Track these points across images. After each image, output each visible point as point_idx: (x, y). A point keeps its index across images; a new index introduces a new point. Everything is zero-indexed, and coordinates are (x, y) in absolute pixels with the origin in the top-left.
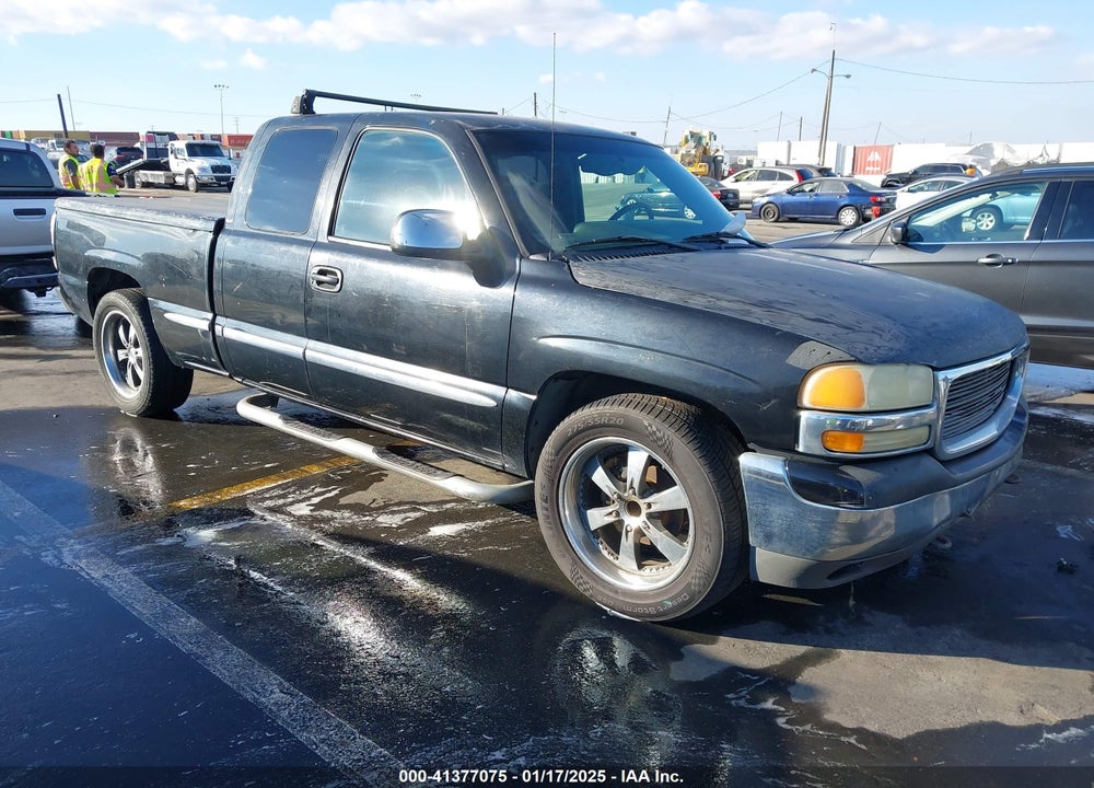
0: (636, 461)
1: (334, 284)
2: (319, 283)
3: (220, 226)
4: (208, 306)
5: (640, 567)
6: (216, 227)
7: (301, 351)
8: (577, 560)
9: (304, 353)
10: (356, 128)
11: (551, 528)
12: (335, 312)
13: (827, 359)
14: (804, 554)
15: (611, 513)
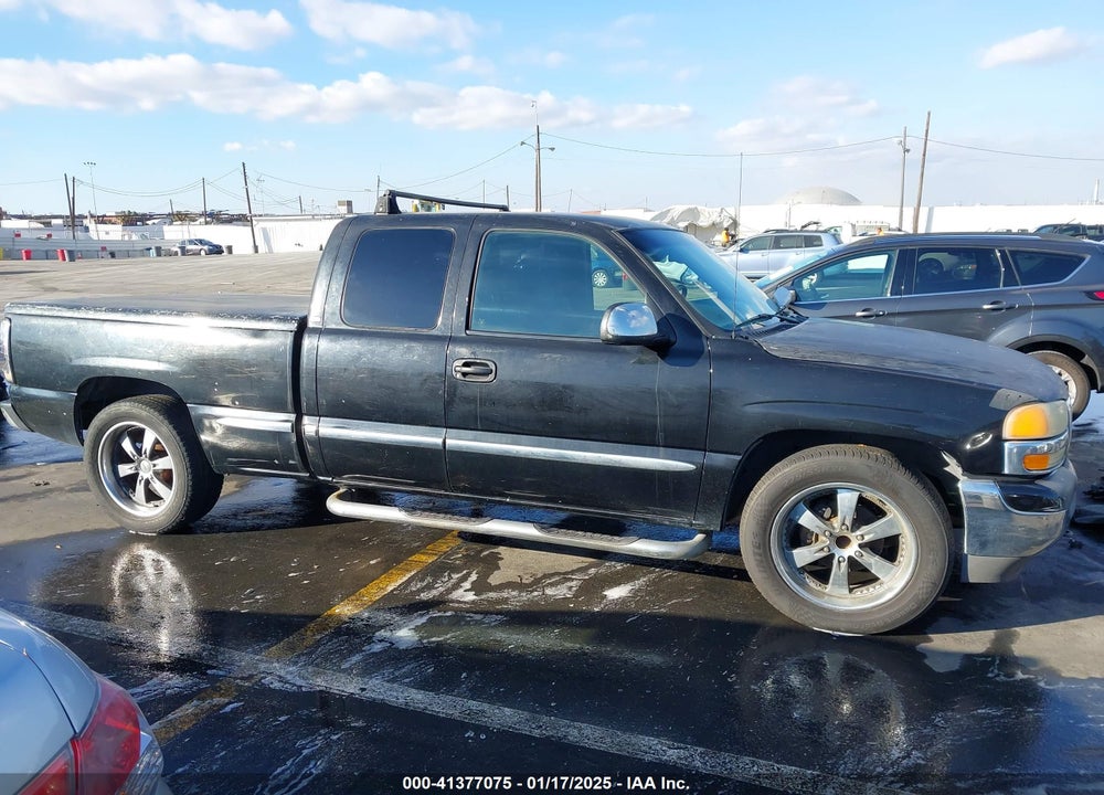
0: (846, 500)
1: (487, 374)
2: (464, 374)
3: (302, 326)
4: (290, 406)
5: (851, 590)
6: (298, 327)
7: (440, 441)
8: (794, 596)
9: (444, 442)
10: (479, 227)
11: (765, 572)
12: (489, 400)
13: (1021, 400)
14: (1012, 553)
15: (822, 549)
